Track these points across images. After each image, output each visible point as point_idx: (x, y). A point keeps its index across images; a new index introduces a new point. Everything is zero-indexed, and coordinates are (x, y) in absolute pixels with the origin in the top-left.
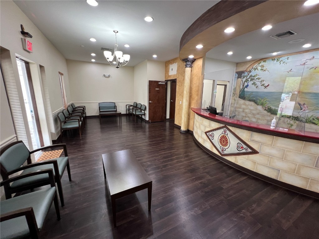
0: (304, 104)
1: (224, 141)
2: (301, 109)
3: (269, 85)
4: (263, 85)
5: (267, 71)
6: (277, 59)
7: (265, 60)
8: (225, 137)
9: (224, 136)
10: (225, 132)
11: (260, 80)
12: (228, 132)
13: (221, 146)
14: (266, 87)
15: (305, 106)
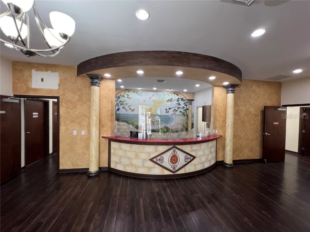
0: (154, 121)
1: (174, 159)
2: (154, 125)
3: (134, 109)
4: (130, 109)
5: (131, 99)
6: (137, 92)
7: (129, 91)
8: (175, 155)
9: (173, 155)
10: (174, 151)
11: (128, 105)
12: (177, 150)
13: (172, 165)
14: (133, 111)
15: (155, 122)
